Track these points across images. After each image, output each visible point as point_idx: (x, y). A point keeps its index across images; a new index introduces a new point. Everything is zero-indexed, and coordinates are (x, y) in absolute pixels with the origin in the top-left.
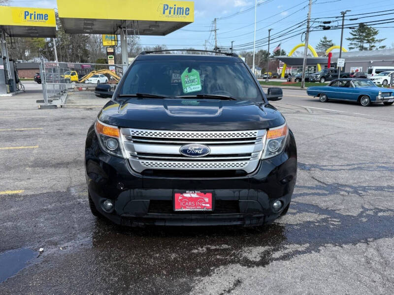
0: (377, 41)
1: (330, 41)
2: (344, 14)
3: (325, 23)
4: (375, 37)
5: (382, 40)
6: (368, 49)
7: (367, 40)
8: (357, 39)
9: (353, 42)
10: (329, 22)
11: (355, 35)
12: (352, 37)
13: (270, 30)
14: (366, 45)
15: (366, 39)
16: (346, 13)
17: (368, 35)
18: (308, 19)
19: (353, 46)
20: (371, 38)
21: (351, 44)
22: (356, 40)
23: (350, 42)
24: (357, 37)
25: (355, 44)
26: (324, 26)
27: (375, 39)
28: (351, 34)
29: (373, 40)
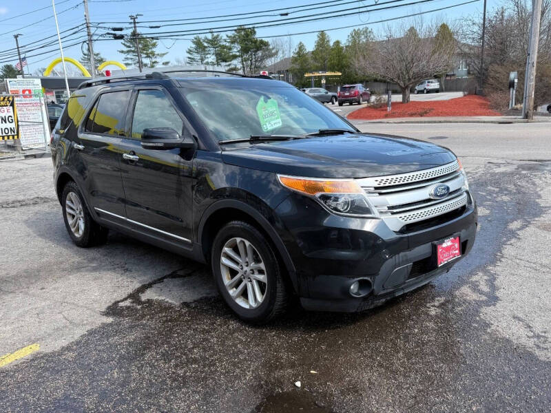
0: (158, 55)
1: (97, 55)
2: (134, 19)
3: (115, 29)
4: (154, 50)
5: (164, 54)
6: (149, 65)
7: (146, 54)
8: (134, 52)
9: (129, 56)
10: (121, 29)
11: (129, 47)
12: (126, 49)
13: (16, 37)
14: (146, 61)
15: (145, 52)
16: (137, 18)
17: (146, 47)
18: (87, 23)
19: (130, 62)
20: (150, 51)
21: (127, 59)
22: (131, 54)
23: (124, 56)
24: (133, 49)
25: (132, 59)
26: (115, 34)
27: (156, 53)
28: (124, 44)
29: (153, 54)
